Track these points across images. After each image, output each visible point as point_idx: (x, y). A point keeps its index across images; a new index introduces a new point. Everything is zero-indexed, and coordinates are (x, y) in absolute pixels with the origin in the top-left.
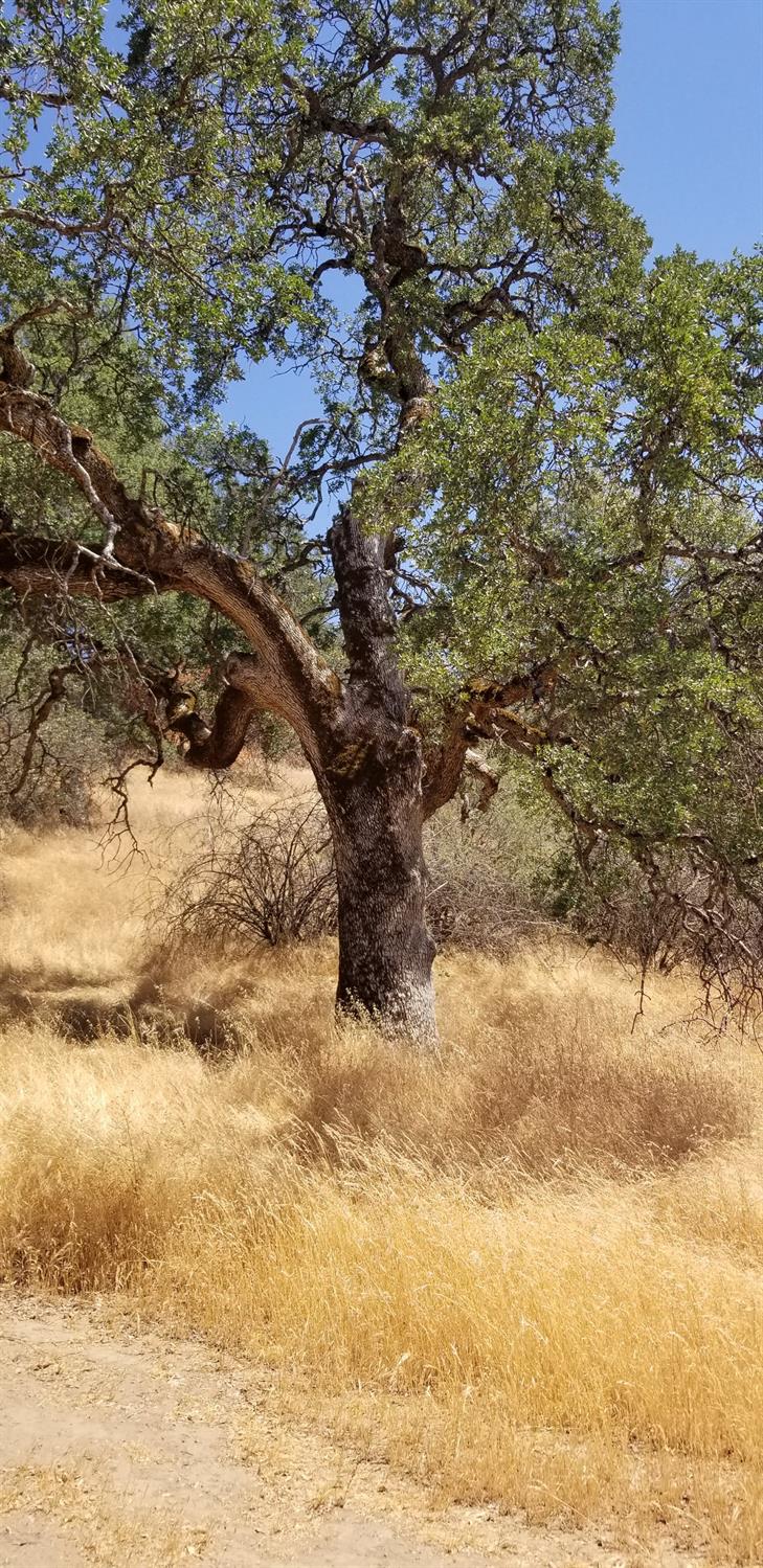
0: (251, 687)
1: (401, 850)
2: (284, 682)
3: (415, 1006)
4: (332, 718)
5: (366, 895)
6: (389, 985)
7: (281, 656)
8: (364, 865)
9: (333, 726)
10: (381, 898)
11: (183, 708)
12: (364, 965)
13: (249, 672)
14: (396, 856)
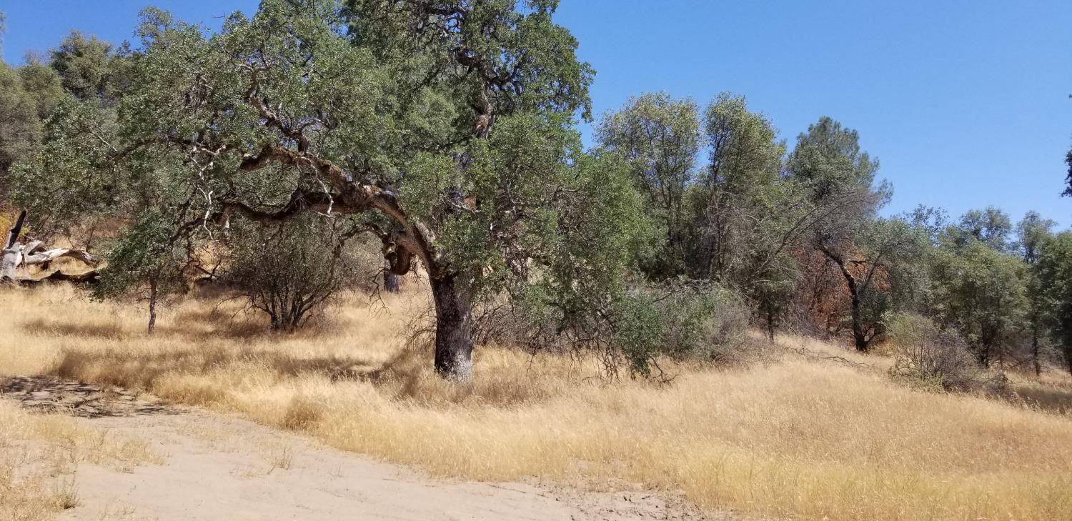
0: (404, 244)
1: (458, 309)
2: (416, 243)
3: (461, 368)
4: (435, 257)
5: (444, 326)
6: (451, 361)
7: (414, 233)
8: (444, 315)
9: (435, 260)
10: (450, 327)
11: (390, 249)
12: (443, 353)
13: (403, 239)
14: (456, 311)
